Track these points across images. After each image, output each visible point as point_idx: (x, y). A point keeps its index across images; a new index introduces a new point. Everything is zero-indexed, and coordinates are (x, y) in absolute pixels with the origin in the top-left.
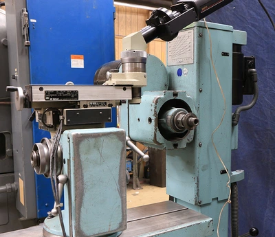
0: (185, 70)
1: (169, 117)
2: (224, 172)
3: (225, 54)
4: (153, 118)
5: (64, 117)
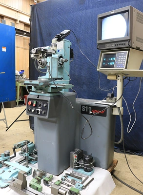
3: (69, 47)
5: (45, 55)
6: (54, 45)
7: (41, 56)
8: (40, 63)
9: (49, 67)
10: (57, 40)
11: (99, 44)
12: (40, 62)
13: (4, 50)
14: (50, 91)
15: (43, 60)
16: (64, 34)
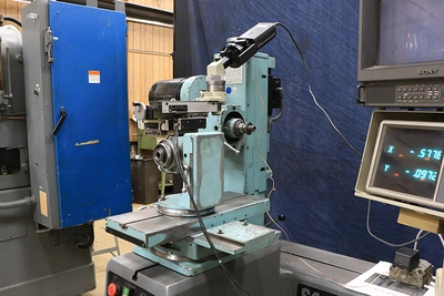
0: (234, 89)
1: (232, 126)
2: (263, 169)
3: (264, 77)
4: (220, 126)
5: (178, 124)
6: (216, 84)
7: (165, 127)
8: (158, 155)
9: (190, 170)
10: (226, 65)
11: (366, 84)
12: (161, 151)
13: (94, 78)
14: (195, 258)
15: (169, 145)
16: (251, 41)
